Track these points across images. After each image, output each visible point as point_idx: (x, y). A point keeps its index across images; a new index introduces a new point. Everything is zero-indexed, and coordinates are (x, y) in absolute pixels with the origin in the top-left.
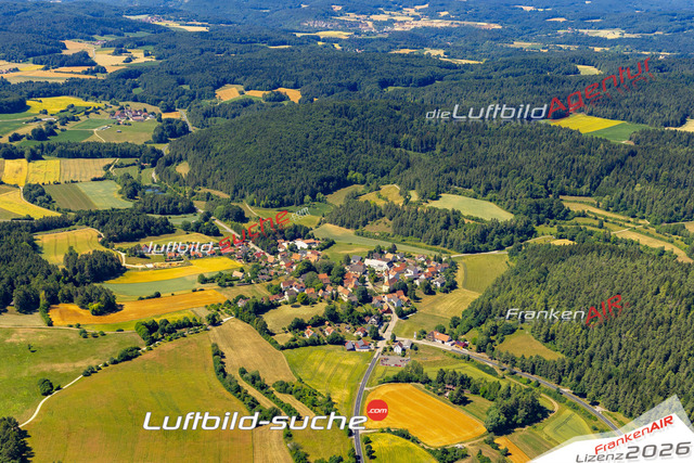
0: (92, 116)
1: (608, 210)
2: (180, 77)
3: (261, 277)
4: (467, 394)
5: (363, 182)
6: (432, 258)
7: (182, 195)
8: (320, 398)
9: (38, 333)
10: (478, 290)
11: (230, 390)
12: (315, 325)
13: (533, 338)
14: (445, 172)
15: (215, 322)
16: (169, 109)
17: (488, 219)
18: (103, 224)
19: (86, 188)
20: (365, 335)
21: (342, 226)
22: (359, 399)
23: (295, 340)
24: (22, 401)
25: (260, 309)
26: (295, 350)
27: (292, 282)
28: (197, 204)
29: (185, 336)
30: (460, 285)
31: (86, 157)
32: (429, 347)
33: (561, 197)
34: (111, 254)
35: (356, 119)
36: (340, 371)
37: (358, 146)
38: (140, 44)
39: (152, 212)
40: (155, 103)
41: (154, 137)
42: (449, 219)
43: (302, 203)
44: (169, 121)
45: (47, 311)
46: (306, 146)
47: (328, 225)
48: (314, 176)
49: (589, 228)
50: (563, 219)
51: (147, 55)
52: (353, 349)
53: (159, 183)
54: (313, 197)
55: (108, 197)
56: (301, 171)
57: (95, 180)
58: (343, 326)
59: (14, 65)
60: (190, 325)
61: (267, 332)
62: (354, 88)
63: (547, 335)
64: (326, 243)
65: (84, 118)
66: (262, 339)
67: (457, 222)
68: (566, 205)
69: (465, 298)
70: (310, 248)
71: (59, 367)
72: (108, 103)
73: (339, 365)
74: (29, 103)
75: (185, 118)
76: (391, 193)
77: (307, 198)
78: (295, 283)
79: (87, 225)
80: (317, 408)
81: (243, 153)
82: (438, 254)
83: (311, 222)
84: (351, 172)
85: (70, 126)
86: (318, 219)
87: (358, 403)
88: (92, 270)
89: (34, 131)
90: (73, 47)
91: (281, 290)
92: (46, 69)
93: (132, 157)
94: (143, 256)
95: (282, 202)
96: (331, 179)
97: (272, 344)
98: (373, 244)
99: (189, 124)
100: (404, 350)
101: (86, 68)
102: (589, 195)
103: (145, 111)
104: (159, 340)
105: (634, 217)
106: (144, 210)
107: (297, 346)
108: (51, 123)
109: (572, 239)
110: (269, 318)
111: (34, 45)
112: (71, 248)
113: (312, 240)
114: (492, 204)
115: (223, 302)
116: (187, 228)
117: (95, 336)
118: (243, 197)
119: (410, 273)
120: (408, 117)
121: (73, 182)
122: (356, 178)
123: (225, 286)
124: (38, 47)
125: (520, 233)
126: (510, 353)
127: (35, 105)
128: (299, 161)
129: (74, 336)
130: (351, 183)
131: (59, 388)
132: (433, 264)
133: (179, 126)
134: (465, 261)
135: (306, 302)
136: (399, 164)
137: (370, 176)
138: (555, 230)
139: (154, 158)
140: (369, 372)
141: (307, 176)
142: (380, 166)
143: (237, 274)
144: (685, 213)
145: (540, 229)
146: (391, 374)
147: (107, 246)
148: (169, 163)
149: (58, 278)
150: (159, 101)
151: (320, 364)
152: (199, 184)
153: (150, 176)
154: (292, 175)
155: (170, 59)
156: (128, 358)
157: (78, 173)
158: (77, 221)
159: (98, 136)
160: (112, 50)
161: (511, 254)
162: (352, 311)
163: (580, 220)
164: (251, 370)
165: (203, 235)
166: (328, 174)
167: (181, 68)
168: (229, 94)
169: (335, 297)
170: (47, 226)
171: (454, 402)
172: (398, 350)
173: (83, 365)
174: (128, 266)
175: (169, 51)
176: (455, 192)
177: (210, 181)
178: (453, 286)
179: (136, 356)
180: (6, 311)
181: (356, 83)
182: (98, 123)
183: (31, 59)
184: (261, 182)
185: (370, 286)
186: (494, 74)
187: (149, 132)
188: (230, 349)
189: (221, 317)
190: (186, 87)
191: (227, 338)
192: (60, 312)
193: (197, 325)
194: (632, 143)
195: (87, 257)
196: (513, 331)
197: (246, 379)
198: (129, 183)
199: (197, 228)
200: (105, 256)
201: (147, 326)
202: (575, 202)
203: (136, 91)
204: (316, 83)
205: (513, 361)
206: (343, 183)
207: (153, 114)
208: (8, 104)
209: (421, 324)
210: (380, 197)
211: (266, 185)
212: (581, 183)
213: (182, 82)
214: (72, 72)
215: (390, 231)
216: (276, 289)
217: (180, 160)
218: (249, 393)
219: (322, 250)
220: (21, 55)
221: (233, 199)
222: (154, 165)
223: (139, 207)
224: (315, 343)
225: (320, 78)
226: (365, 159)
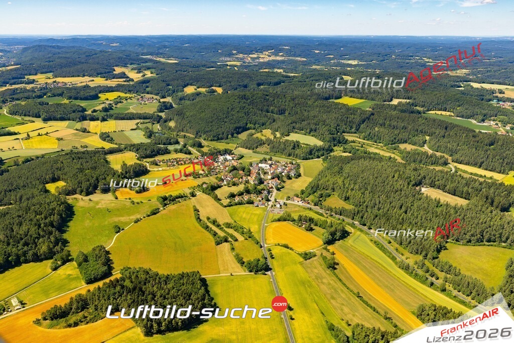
0: (129, 100)
1: (364, 139)
2: (168, 83)
3: (212, 173)
4: (312, 226)
5: (254, 129)
6: (288, 163)
7: (172, 136)
8: (245, 230)
9: (111, 203)
10: (311, 177)
11: (203, 227)
12: (239, 195)
13: (339, 199)
14: (291, 123)
15: (193, 195)
16: (163, 97)
17: (312, 144)
18: (137, 150)
19: (129, 133)
20: (263, 199)
21: (246, 148)
22: (263, 230)
23: (231, 203)
24: (106, 236)
25: (214, 188)
26: (231, 207)
27: (227, 175)
28: (180, 140)
29: (180, 202)
30: (302, 175)
31: (127, 119)
32: (292, 204)
33: (343, 134)
34: (143, 164)
35: (249, 101)
36: (253, 216)
37: (251, 112)
38: (148, 68)
39: (159, 144)
40: (157, 94)
41: (158, 110)
42: (295, 145)
43: (227, 138)
44: (164, 102)
45: (115, 192)
46: (228, 113)
47: (240, 148)
48: (232, 126)
49: (357, 148)
50: (345, 144)
51: (152, 73)
52: (258, 206)
53: (161, 130)
54: (232, 135)
55: (139, 138)
56: (226, 124)
57: (132, 130)
58: (252, 195)
59: (92, 79)
60: (182, 197)
61: (218, 199)
62: (246, 86)
63: (346, 197)
64: (240, 157)
65: (125, 102)
66: (216, 203)
67: (298, 146)
68: (346, 137)
69: (305, 181)
70: (233, 159)
71: (122, 219)
72: (136, 95)
73: (252, 214)
74: (99, 95)
75: (171, 101)
76: (267, 133)
77: (230, 136)
78: (229, 176)
79: (130, 151)
80: (245, 235)
81: (200, 117)
82: (291, 161)
83: (232, 147)
84: (249, 124)
85: (119, 105)
86: (235, 146)
87: (263, 232)
88: (134, 172)
89: (103, 108)
90: (118, 70)
91: (222, 179)
92: (107, 80)
93: (148, 119)
94: (157, 165)
95: (218, 139)
96: (240, 128)
97: (220, 205)
98: (262, 157)
99: (173, 104)
100: (281, 206)
101: (124, 79)
102: (355, 133)
103: (153, 98)
104: (168, 204)
105: (376, 142)
106: (156, 143)
107: (232, 205)
108: (110, 104)
109: (350, 153)
110: (218, 192)
111: (101, 69)
112: (124, 162)
113: (233, 156)
114: (313, 137)
115: (196, 185)
116: (176, 151)
117: (138, 203)
118: (201, 136)
119: (280, 170)
120: (272, 99)
121: (122, 131)
122: (251, 127)
123: (196, 178)
124: (103, 71)
125: (327, 150)
126: (330, 206)
127: (103, 96)
128: (225, 120)
129: (128, 203)
130: (249, 129)
131: (123, 229)
132: (289, 165)
133: (169, 105)
134: (303, 163)
135: (234, 185)
136: (270, 120)
137: (257, 126)
138: (342, 148)
139: (159, 120)
140: (266, 216)
141: (229, 126)
142: (261, 121)
143: (201, 172)
144: (398, 140)
145: (335, 148)
146: (277, 217)
147: (140, 160)
148: (166, 121)
149: (119, 176)
150: (159, 93)
151: (244, 213)
152: (180, 131)
153: (157, 127)
154: (223, 126)
155: (163, 75)
156: (155, 214)
157: (124, 127)
158: (125, 149)
159: (132, 110)
160: (136, 71)
161: (324, 160)
162: (256, 188)
163: (352, 144)
164: (212, 217)
165: (184, 154)
166: (238, 125)
167: (168, 79)
168: (190, 90)
169: (247, 182)
170: (112, 152)
171: (307, 230)
172: (278, 206)
173: (134, 217)
174: (151, 169)
175: (162, 71)
176: (296, 132)
177: (185, 129)
178: (299, 175)
179: (158, 213)
180: (95, 193)
181: (246, 85)
182: (132, 104)
183: (100, 75)
184: (208, 129)
185: (262, 176)
186: (307, 80)
187: (155, 107)
188: (201, 208)
189: (196, 192)
190: (171, 87)
191: (199, 202)
192: (121, 192)
193: (185, 197)
194: (371, 110)
195: (132, 166)
196: (330, 196)
197: (210, 222)
198: (148, 131)
199: (181, 151)
200: (140, 165)
201: (162, 198)
202: (350, 136)
203: (148, 89)
204: (229, 84)
205: (331, 210)
206: (245, 129)
207: (156, 99)
208: (91, 96)
209: (287, 193)
210: (262, 135)
211: (211, 131)
212: (351, 128)
213: (168, 85)
214: (118, 81)
215: (268, 150)
216: (220, 179)
217: (171, 120)
218: (213, 229)
219: (238, 160)
220: (95, 74)
221: (196, 137)
222: (158, 122)
223: (153, 142)
224: (240, 203)
225: (230, 82)
226: (254, 118)
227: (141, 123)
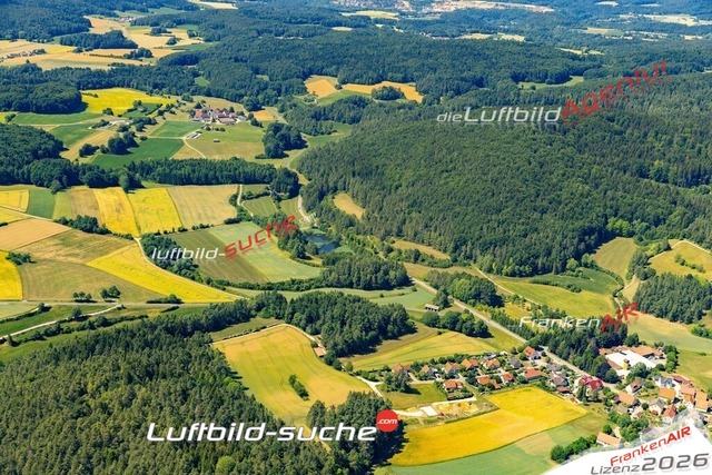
5: (630, 235)
28: (413, 270)
31: (199, 183)
40: (236, 98)
41: (268, 150)
43: (564, 269)
44: (277, 128)
51: (192, 35)
53: (322, 228)
57: (230, 222)
59: (38, 46)
65: (159, 119)
74: (83, 98)
75: (284, 121)
77: (571, 261)
84: (611, 220)
85: (150, 132)
89: (111, 142)
90: (100, 25)
92: (79, 51)
93: (259, 183)
95: (532, 268)
103: (232, 110)
108: (125, 127)
118: (470, 257)
121: (202, 227)
122: (621, 229)
127: (93, 102)
130: (613, 235)
133: (293, 134)
137: (639, 225)
148: (322, 196)
150: (242, 96)
152: (388, 233)
159: (192, 147)
177: (408, 229)
182: (182, 128)
183: (56, 38)
187: (255, 141)
198: (292, 233)
203: (201, 82)
206: (604, 235)
210: (682, 262)
214: (111, 56)
217: (335, 190)
221: (455, 260)
222: (293, 194)
227: (243, 198)
